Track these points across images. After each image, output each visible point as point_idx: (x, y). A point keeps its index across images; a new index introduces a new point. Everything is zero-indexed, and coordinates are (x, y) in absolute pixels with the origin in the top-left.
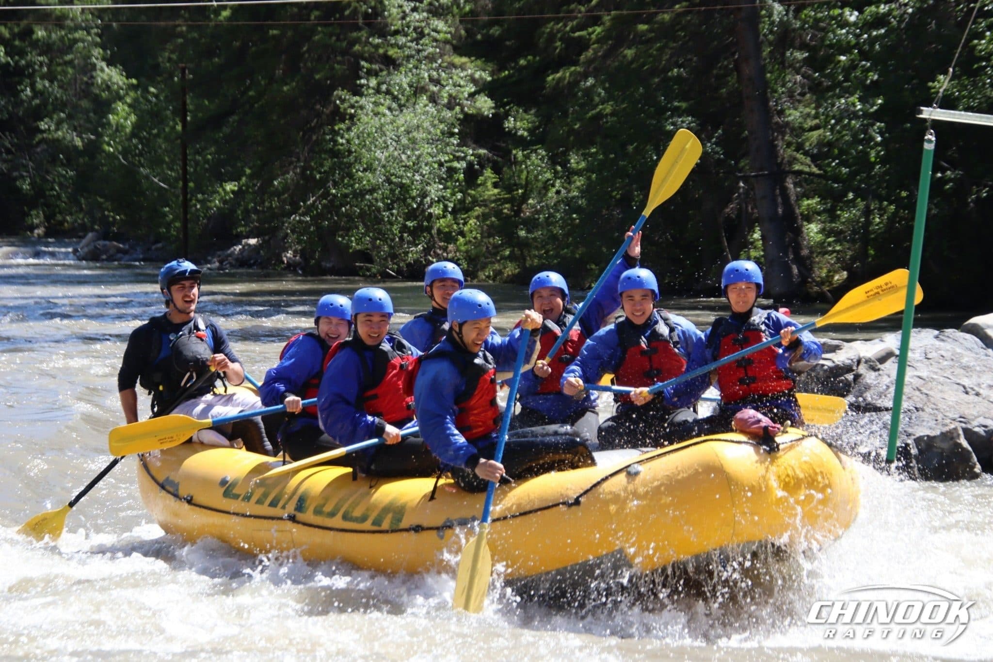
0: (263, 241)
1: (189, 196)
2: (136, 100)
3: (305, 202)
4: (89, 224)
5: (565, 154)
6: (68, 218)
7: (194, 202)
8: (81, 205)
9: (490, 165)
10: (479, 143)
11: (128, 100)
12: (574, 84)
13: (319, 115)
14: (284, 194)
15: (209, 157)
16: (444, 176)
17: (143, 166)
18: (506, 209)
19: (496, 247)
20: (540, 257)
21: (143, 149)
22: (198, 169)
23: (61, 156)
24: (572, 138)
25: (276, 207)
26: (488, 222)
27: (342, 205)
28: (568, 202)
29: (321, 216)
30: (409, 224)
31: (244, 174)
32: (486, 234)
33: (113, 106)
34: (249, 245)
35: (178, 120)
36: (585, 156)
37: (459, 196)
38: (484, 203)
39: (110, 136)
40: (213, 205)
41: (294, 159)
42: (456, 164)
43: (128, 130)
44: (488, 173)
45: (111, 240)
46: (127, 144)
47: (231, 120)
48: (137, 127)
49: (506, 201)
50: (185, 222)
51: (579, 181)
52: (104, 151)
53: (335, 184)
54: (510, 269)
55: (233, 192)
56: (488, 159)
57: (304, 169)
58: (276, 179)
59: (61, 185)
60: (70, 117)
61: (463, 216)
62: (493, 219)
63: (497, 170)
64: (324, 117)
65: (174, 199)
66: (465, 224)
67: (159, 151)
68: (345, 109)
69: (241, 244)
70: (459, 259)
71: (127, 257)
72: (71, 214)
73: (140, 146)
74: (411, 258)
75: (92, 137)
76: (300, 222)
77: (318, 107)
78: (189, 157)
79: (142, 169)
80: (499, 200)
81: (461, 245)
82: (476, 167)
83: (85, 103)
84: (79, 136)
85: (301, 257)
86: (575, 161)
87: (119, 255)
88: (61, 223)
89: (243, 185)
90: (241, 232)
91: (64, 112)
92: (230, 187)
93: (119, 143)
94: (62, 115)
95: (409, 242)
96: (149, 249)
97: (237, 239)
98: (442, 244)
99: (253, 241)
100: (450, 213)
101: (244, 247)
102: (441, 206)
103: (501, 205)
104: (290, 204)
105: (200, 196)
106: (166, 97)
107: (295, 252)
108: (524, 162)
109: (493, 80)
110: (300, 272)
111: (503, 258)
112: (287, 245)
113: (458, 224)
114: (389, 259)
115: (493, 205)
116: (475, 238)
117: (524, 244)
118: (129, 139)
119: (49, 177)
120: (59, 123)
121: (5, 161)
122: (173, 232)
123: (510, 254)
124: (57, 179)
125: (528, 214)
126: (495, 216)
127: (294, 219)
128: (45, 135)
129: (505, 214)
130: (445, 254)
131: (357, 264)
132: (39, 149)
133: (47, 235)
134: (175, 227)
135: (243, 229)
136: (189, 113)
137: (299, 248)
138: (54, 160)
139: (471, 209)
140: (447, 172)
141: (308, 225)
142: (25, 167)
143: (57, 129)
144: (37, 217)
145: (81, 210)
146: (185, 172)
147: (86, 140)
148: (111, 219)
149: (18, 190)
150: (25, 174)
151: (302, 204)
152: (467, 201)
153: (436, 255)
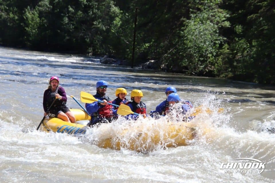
0: (156, 61)
1: (135, 46)
2: (122, 17)
4: (105, 53)
5: (251, 40)
6: (99, 51)
7: (136, 48)
8: (103, 47)
9: (227, 43)
10: (224, 36)
11: (120, 17)
12: (256, 19)
13: (176, 24)
14: (163, 47)
15: (142, 35)
17: (122, 37)
18: (231, 56)
19: (226, 67)
20: (240, 72)
21: (123, 32)
22: (138, 39)
23: (99, 32)
24: (254, 36)
25: (160, 51)
26: (225, 60)
27: (180, 52)
28: (249, 55)
29: (174, 55)
30: (201, 59)
31: (152, 41)
32: (223, 64)
33: (115, 18)
34: (151, 62)
35: (134, 24)
36: (257, 41)
37: (217, 51)
38: (224, 54)
39: (114, 27)
40: (141, 49)
41: (167, 37)
42: (217, 42)
43: (119, 26)
44: (226, 45)
45: (111, 58)
47: (149, 24)
48: (121, 25)
49: (231, 54)
50: (133, 54)
51: (255, 49)
52: (111, 32)
53: (178, 45)
54: (230, 75)
55: (148, 46)
56: (226, 41)
57: (170, 41)
59: (98, 41)
60: (102, 21)
61: (217, 58)
62: (226, 59)
63: (229, 44)
64: (177, 25)
65: (130, 47)
66: (218, 60)
67: (127, 33)
68: (185, 24)
69: (149, 62)
70: (214, 71)
71: (116, 63)
72: (100, 50)
73: (122, 31)
74: (200, 69)
75: (109, 27)
76: (167, 56)
77: (176, 22)
78: (136, 35)
79: (122, 38)
80: (229, 53)
81: (216, 66)
82: (223, 43)
83: (107, 17)
84: (105, 27)
85: (166, 67)
87: (113, 63)
88: (97, 52)
89: (151, 45)
91: (101, 19)
92: (147, 45)
93: (116, 29)
94: (100, 20)
95: (200, 65)
96: (122, 61)
97: (148, 60)
98: (210, 66)
99: (153, 61)
100: (214, 56)
101: (150, 63)
102: (211, 54)
103: (229, 55)
104: (165, 51)
105: (138, 47)
106: (131, 17)
107: (165, 65)
108: (237, 42)
109: (230, 17)
110: (166, 71)
111: (229, 71)
112: (163, 63)
113: (216, 60)
115: (227, 55)
116: (220, 64)
117: (235, 67)
118: (119, 29)
119: (95, 38)
120: (99, 23)
121: (83, 33)
122: (129, 57)
123: (231, 70)
124: (97, 39)
125: (237, 58)
126: (227, 58)
127: (166, 55)
128: (95, 26)
129: (230, 58)
130: (210, 69)
131: (184, 70)
132: (93, 30)
133: (93, 55)
134: (130, 55)
135: (150, 57)
136: (137, 22)
137: (166, 64)
138: (96, 33)
139: (220, 56)
140: (213, 44)
141: (170, 57)
142: (89, 35)
143: (98, 24)
144: (90, 50)
145: (103, 48)
146: (134, 39)
147: (106, 28)
148: (112, 52)
149: (86, 42)
150: (88, 37)
151: (168, 51)
152: (219, 53)
153: (208, 69)
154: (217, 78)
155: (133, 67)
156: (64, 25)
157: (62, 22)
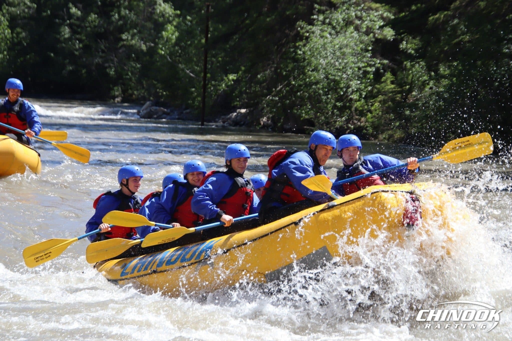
0: (250, 111)
1: (207, 82)
2: (179, 23)
3: (276, 88)
4: (147, 96)
5: (437, 65)
6: (135, 92)
7: (210, 86)
8: (143, 85)
9: (390, 70)
10: (384, 56)
11: (175, 23)
12: (446, 22)
13: (287, 36)
14: (263, 83)
15: (220, 59)
16: (361, 76)
17: (181, 63)
18: (398, 97)
19: (391, 120)
21: (181, 53)
22: (213, 66)
23: (133, 55)
24: (442, 55)
25: (258, 91)
26: (387, 105)
27: (298, 91)
28: (438, 94)
29: (284, 97)
30: (338, 104)
31: (241, 70)
32: (385, 112)
33: (166, 26)
34: (241, 113)
35: (203, 36)
36: (449, 67)
37: (370, 88)
38: (384, 94)
39: (162, 44)
40: (221, 88)
41: (271, 62)
42: (369, 69)
43: (173, 41)
44: (388, 75)
45: (160, 106)
46: (172, 49)
47: (235, 37)
49: (399, 92)
50: (204, 98)
51: (445, 82)
52: (159, 53)
53: (295, 79)
54: (398, 134)
55: (233, 80)
56: (389, 67)
57: (276, 69)
58: (259, 74)
59: (132, 73)
60: (139, 32)
61: (371, 101)
62: (390, 103)
63: (394, 73)
64: (290, 38)
65: (198, 84)
66: (372, 105)
67: (191, 54)
68: (303, 33)
69: (236, 112)
70: (367, 127)
71: (168, 117)
72: (137, 90)
73: (180, 51)
74: (338, 124)
75: (152, 45)
76: (272, 100)
77: (287, 31)
78: (208, 59)
79: (180, 65)
80: (395, 91)
81: (369, 118)
82: (382, 71)
83: (149, 25)
84: (145, 43)
85: (271, 121)
86: (443, 70)
87: (164, 116)
88: (131, 95)
89: (239, 77)
90: (237, 105)
91: (136, 29)
92: (232, 77)
93: (168, 48)
94: (135, 31)
95: (337, 115)
96: (182, 113)
97: (234, 109)
98: (357, 117)
99: (243, 111)
100: (364, 98)
101: (238, 114)
102: (358, 94)
103: (396, 94)
104: (267, 89)
105: (213, 82)
106: (197, 22)
107: (268, 118)
108: (410, 69)
109: (395, 18)
110: (270, 130)
111: (395, 127)
112: (264, 114)
113: (368, 105)
114: (325, 124)
115: (390, 94)
116: (378, 114)
117: (408, 119)
118: (174, 47)
119: (125, 68)
120: (133, 36)
121: (101, 57)
122: (196, 103)
123: (399, 125)
124: (130, 69)
125: (411, 101)
126: (391, 101)
127: (269, 98)
128: (125, 43)
129: (398, 100)
130: (359, 123)
131: (305, 127)
132: (121, 51)
133: (123, 101)
134: (198, 100)
135: (238, 103)
136: (209, 32)
137: (271, 116)
138: (129, 57)
139: (377, 96)
140: (363, 73)
141: (277, 102)
142: (112, 61)
143: (132, 39)
144: (117, 91)
145: (143, 88)
146: (205, 67)
147: (148, 46)
148: (160, 94)
149: (108, 74)
150: (112, 65)
151: (274, 89)
152: (374, 92)
153: (354, 124)
154: (373, 142)
155: (205, 123)
156: (61, 42)
157: (58, 36)
